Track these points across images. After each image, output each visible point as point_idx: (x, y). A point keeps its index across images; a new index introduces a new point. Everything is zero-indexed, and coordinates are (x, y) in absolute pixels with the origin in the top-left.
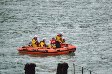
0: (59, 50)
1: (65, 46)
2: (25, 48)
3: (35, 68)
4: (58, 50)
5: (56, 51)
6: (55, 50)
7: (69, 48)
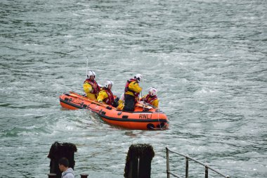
0: (127, 117)
1: (144, 112)
2: (69, 98)
3: (73, 155)
4: (124, 117)
5: (120, 117)
6: (119, 114)
7: (149, 117)
